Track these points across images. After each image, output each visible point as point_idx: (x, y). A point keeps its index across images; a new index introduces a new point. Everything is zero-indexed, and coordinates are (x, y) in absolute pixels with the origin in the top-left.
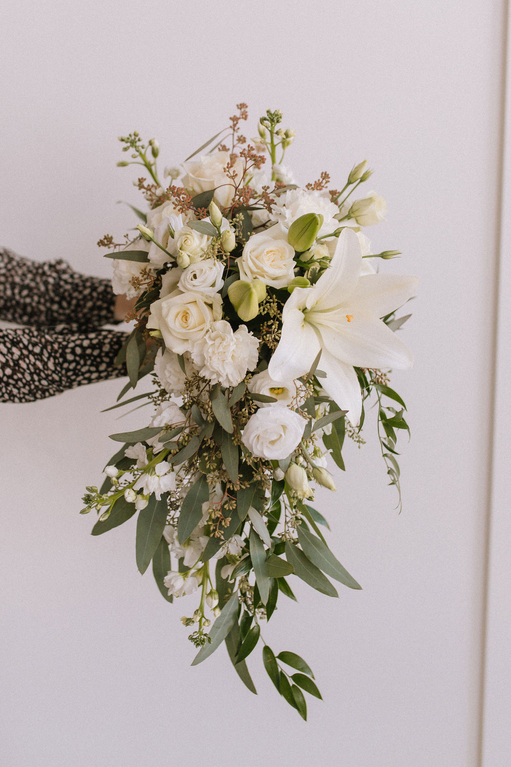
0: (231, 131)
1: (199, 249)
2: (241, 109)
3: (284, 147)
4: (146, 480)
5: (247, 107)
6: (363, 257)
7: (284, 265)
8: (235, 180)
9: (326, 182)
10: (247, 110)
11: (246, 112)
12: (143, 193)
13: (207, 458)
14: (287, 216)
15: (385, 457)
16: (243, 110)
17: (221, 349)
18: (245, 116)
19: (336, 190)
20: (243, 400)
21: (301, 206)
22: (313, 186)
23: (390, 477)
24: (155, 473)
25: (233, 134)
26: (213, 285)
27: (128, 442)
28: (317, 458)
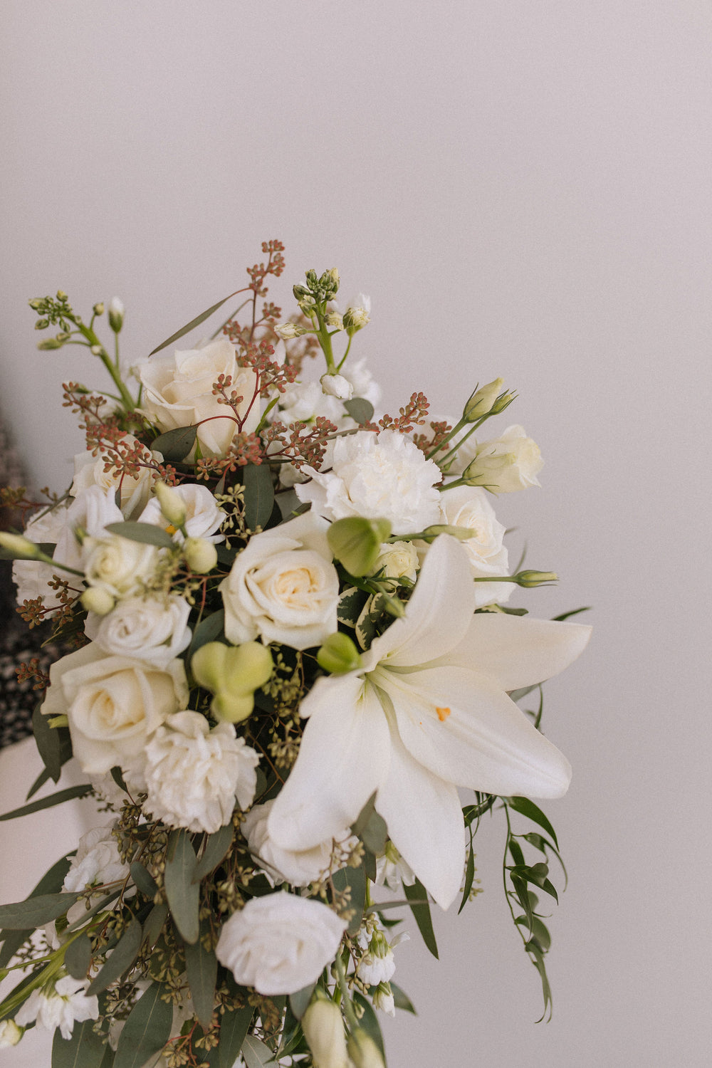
0: (251, 292)
1: (130, 581)
2: (271, 251)
3: (350, 333)
4: (39, 1006)
5: (282, 249)
6: (476, 580)
7: (319, 602)
8: (237, 408)
9: (421, 414)
10: (283, 253)
11: (283, 259)
12: (74, 411)
13: (160, 958)
14: (330, 495)
15: (521, 926)
16: (275, 254)
17: (178, 774)
18: (276, 267)
19: (445, 423)
20: (230, 856)
21: (359, 474)
22: (393, 423)
23: (530, 956)
24: (57, 993)
25: (254, 301)
26: (168, 642)
27: (5, 928)
28: (376, 959)
